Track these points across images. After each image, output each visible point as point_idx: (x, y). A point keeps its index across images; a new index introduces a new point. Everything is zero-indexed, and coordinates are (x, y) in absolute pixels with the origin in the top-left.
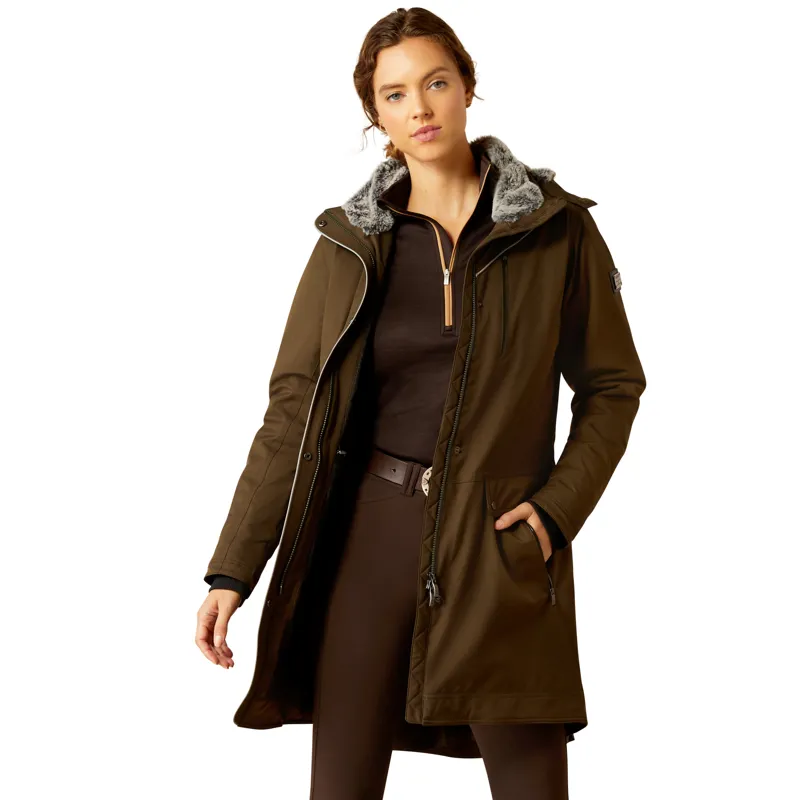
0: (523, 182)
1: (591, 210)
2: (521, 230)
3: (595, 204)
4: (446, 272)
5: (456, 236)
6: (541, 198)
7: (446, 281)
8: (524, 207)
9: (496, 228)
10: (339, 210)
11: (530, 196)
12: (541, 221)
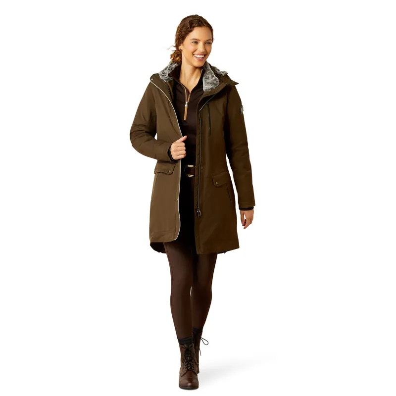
0: (213, 76)
1: (236, 86)
2: (212, 94)
3: (238, 84)
4: (186, 103)
5: (190, 91)
6: (219, 83)
7: (186, 106)
8: (213, 86)
9: (204, 94)
10: (158, 74)
11: (215, 82)
12: (218, 91)
